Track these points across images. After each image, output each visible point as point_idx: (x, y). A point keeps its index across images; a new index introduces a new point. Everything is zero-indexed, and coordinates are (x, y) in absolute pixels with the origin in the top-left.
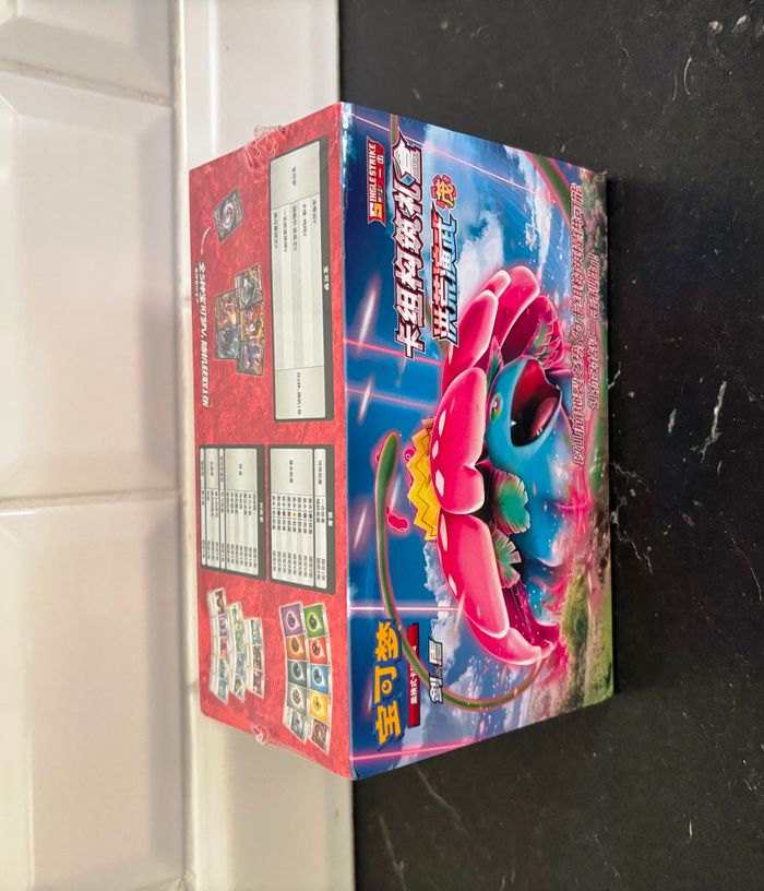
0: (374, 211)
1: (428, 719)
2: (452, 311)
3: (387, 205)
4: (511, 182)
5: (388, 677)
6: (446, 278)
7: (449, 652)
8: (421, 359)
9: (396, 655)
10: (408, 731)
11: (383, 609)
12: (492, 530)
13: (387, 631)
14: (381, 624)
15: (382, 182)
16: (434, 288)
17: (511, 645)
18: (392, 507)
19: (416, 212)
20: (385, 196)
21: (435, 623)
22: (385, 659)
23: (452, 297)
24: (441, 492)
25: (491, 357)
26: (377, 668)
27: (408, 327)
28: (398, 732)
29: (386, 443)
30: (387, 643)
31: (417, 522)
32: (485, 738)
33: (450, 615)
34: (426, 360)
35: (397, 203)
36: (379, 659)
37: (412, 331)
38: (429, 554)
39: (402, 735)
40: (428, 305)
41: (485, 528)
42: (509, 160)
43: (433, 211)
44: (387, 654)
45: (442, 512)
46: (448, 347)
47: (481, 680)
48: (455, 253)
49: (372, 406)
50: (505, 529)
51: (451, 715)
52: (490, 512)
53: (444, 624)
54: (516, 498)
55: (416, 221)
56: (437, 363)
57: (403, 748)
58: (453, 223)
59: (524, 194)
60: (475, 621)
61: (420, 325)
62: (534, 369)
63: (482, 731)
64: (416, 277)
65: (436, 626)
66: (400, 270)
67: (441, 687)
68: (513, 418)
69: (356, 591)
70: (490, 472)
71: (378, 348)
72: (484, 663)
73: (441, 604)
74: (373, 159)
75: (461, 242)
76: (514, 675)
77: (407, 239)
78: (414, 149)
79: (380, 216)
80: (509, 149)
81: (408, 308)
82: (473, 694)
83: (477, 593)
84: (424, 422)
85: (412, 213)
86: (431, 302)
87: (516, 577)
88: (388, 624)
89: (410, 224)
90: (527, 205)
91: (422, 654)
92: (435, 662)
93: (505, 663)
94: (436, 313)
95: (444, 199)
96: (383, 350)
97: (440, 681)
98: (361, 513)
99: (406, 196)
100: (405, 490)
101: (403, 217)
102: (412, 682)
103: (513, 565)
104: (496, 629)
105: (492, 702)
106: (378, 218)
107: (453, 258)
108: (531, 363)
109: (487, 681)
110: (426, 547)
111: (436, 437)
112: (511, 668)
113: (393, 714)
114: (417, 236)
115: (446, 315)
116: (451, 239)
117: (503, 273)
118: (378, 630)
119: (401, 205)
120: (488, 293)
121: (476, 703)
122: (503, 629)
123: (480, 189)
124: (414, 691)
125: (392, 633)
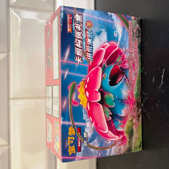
0: (69, 30)
1: (83, 150)
2: (91, 53)
3: (73, 29)
4: (110, 21)
5: (72, 139)
6: (89, 45)
7: (90, 135)
8: (82, 65)
9: (74, 134)
10: (77, 153)
11: (71, 123)
12: (103, 106)
13: (72, 128)
14: (70, 127)
15: (71, 23)
16: (86, 48)
17: (109, 135)
18: (73, 100)
19: (81, 30)
20: (72, 26)
21: (85, 128)
22: (71, 135)
23: (92, 50)
24: (88, 97)
25: (103, 64)
26: (69, 137)
27: (79, 57)
28: (75, 153)
29: (72, 85)
30: (72, 131)
31: (81, 103)
32: (101, 157)
33: (90, 126)
34: (84, 65)
35: (75, 28)
36: (69, 135)
37: (80, 58)
38: (84, 111)
39: (76, 153)
40: (84, 51)
41: (101, 106)
42: (109, 16)
43: (86, 29)
44: (72, 134)
45: (88, 101)
46: (90, 62)
47: (99, 142)
48: (92, 39)
49: (68, 76)
50: (107, 106)
51: (90, 150)
52: (102, 102)
53: (88, 128)
54: (110, 98)
55: (81, 32)
56: (87, 66)
57: (76, 157)
58: (92, 32)
59: (114, 24)
60: (98, 128)
61: (82, 56)
62: (116, 67)
63: (100, 155)
64: (81, 45)
65: (86, 128)
66: (76, 43)
67: (87, 143)
68: (110, 79)
69: (63, 119)
70: (103, 92)
71: (70, 62)
72: (100, 138)
73: (87, 123)
74: (69, 18)
75: (94, 36)
76: (109, 142)
77: (78, 36)
78: (80, 15)
79: (71, 31)
80: (109, 13)
81: (78, 52)
82: (97, 146)
83: (98, 121)
84: (83, 79)
85: (80, 30)
86: (85, 51)
87: (110, 118)
88: (72, 127)
89: (79, 33)
90: (115, 26)
91: (82, 135)
92: (86, 137)
93: (107, 139)
94: (87, 53)
95: (89, 26)
96: (71, 62)
97: (87, 142)
98: (65, 100)
99: (78, 26)
100: (77, 95)
101: (77, 31)
102: (79, 141)
103: (109, 115)
104: (104, 130)
105: (102, 148)
106: (70, 32)
107: (92, 40)
108: (115, 65)
109: (101, 143)
110: (83, 109)
111: (86, 83)
112: (109, 141)
113: (73, 148)
114: (81, 35)
115: (90, 54)
116: (91, 36)
117: (107, 44)
118: (69, 128)
119: (77, 28)
120: (102, 48)
121: (98, 148)
122: (106, 130)
123: (100, 23)
124: (79, 143)
125: (73, 129)
